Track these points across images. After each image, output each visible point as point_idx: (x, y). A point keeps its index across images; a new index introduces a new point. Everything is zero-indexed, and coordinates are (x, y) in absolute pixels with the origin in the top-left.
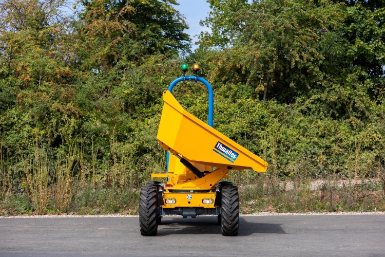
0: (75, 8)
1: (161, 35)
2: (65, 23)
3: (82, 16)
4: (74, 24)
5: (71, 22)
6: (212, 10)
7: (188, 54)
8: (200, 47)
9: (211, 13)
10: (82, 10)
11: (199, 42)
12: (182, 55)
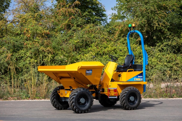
0: (52, 2)
1: (93, 15)
2: (48, 9)
3: (56, 6)
4: (52, 10)
5: (51, 9)
6: (117, 3)
7: (106, 24)
8: (112, 20)
9: (117, 4)
10: (56, 4)
11: (111, 18)
12: (103, 24)
